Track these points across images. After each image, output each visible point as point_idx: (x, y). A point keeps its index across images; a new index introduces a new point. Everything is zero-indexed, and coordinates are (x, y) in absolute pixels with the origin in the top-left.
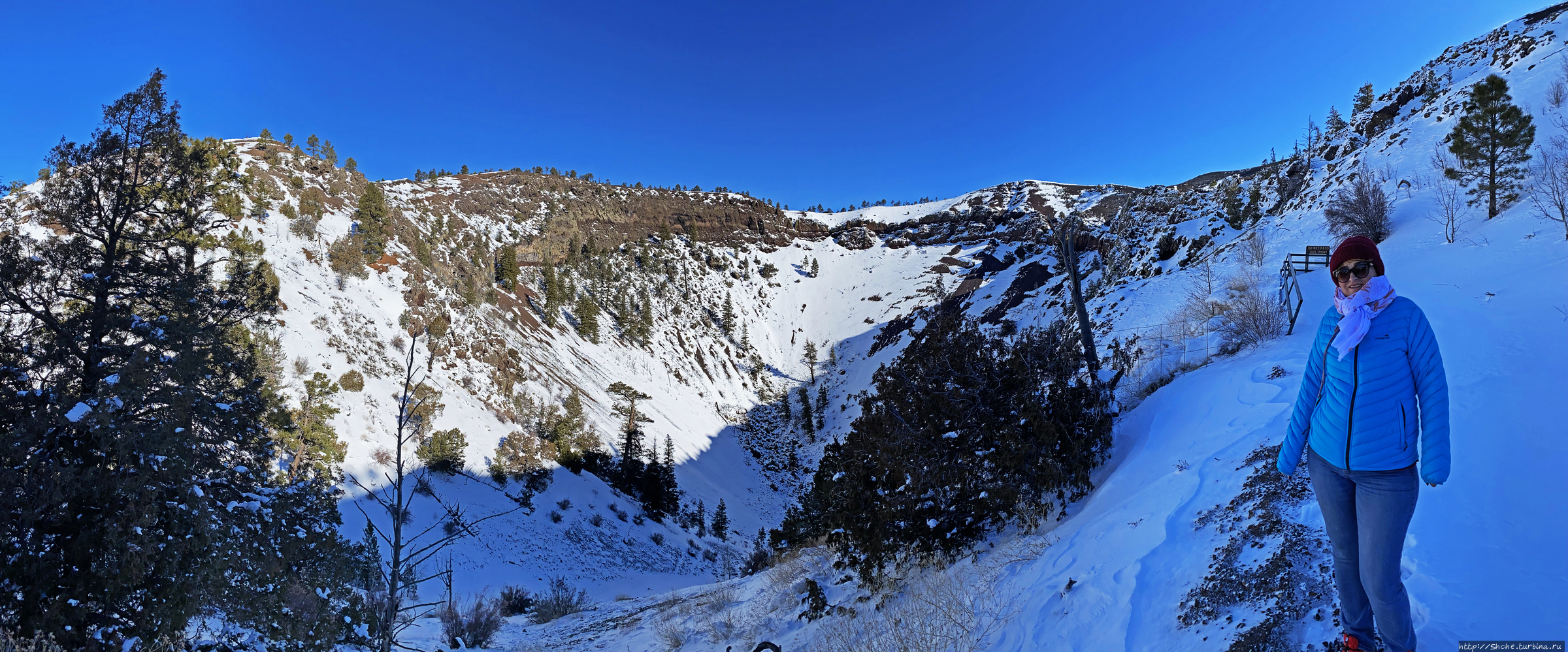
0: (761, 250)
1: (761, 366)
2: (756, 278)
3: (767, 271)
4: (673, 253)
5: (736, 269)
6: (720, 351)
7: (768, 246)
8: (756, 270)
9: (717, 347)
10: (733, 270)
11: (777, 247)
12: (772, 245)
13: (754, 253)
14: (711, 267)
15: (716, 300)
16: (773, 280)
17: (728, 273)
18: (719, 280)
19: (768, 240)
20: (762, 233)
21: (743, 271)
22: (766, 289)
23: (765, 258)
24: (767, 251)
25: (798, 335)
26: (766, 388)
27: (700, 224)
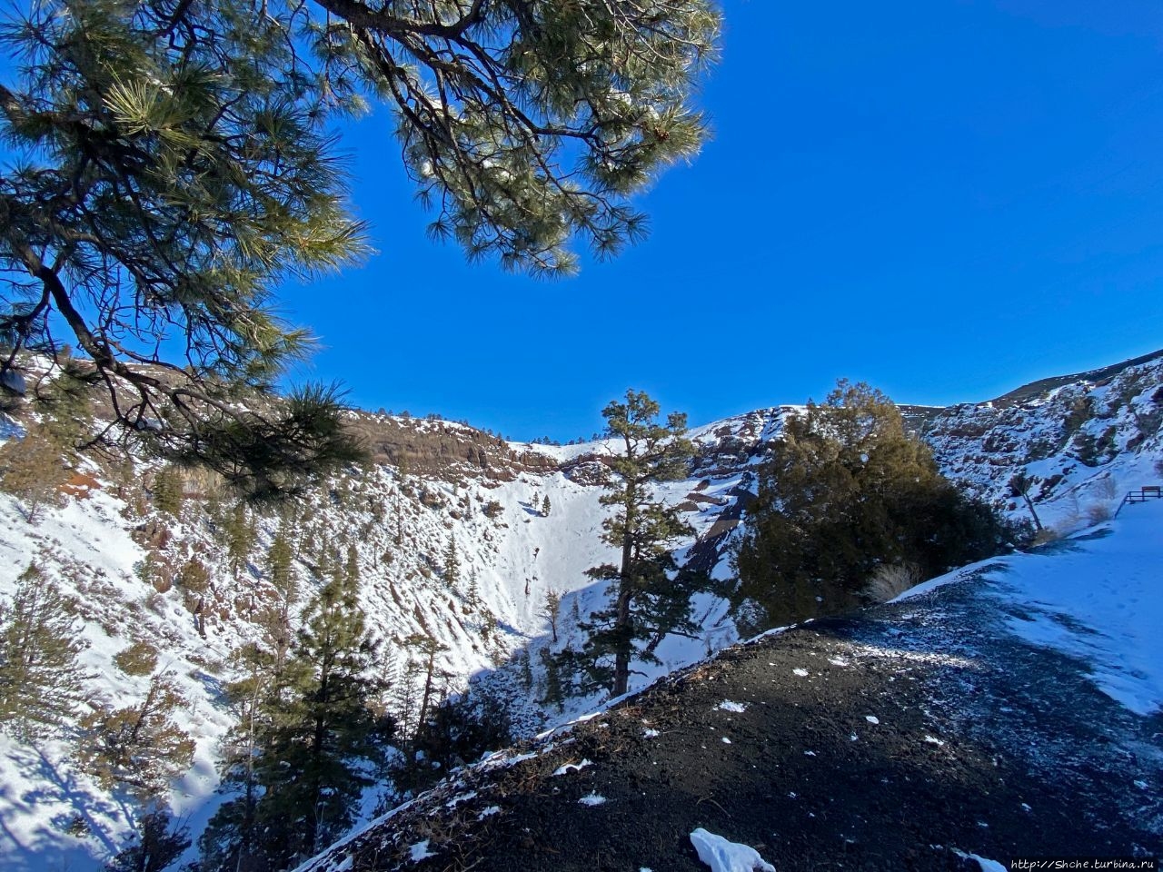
0: (483, 485)
1: (494, 623)
2: (480, 518)
3: (491, 510)
4: (377, 487)
5: (455, 507)
6: (444, 607)
7: (491, 481)
8: (479, 508)
9: (439, 602)
10: (451, 508)
11: (501, 482)
12: (496, 479)
13: (475, 489)
14: (425, 504)
15: (435, 544)
16: (499, 520)
17: (446, 512)
18: (437, 521)
19: (490, 474)
20: (484, 467)
21: (465, 509)
22: (492, 530)
23: (489, 495)
24: (489, 486)
25: (532, 585)
26: (500, 649)
27: (410, 454)
